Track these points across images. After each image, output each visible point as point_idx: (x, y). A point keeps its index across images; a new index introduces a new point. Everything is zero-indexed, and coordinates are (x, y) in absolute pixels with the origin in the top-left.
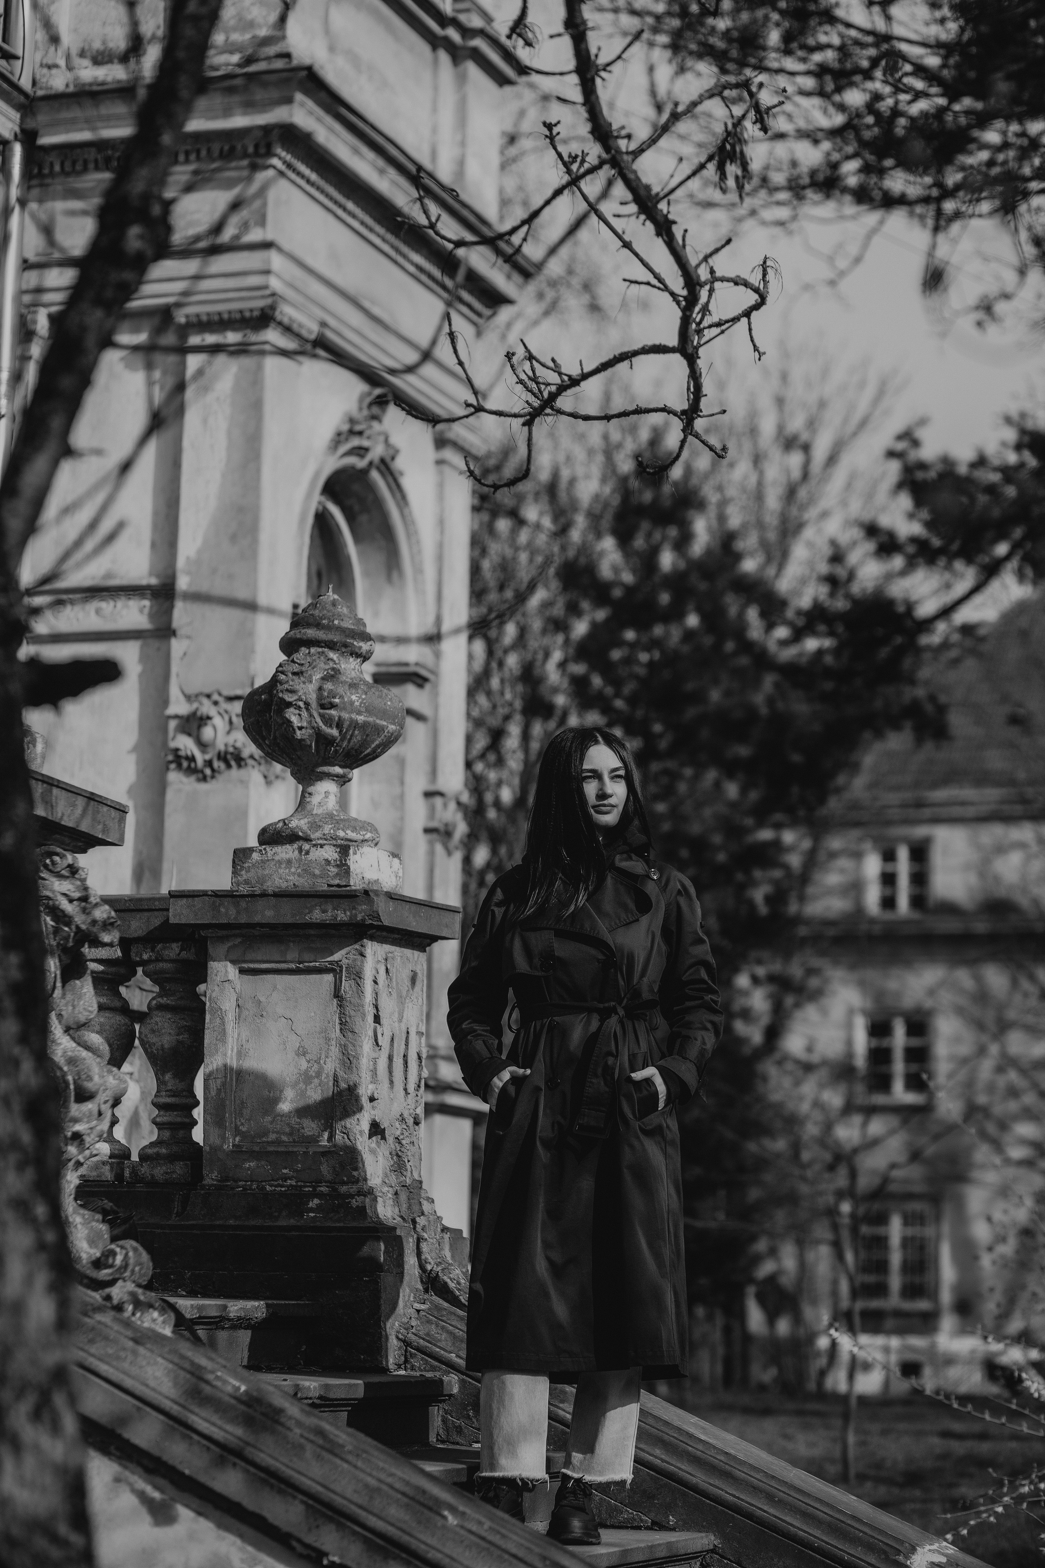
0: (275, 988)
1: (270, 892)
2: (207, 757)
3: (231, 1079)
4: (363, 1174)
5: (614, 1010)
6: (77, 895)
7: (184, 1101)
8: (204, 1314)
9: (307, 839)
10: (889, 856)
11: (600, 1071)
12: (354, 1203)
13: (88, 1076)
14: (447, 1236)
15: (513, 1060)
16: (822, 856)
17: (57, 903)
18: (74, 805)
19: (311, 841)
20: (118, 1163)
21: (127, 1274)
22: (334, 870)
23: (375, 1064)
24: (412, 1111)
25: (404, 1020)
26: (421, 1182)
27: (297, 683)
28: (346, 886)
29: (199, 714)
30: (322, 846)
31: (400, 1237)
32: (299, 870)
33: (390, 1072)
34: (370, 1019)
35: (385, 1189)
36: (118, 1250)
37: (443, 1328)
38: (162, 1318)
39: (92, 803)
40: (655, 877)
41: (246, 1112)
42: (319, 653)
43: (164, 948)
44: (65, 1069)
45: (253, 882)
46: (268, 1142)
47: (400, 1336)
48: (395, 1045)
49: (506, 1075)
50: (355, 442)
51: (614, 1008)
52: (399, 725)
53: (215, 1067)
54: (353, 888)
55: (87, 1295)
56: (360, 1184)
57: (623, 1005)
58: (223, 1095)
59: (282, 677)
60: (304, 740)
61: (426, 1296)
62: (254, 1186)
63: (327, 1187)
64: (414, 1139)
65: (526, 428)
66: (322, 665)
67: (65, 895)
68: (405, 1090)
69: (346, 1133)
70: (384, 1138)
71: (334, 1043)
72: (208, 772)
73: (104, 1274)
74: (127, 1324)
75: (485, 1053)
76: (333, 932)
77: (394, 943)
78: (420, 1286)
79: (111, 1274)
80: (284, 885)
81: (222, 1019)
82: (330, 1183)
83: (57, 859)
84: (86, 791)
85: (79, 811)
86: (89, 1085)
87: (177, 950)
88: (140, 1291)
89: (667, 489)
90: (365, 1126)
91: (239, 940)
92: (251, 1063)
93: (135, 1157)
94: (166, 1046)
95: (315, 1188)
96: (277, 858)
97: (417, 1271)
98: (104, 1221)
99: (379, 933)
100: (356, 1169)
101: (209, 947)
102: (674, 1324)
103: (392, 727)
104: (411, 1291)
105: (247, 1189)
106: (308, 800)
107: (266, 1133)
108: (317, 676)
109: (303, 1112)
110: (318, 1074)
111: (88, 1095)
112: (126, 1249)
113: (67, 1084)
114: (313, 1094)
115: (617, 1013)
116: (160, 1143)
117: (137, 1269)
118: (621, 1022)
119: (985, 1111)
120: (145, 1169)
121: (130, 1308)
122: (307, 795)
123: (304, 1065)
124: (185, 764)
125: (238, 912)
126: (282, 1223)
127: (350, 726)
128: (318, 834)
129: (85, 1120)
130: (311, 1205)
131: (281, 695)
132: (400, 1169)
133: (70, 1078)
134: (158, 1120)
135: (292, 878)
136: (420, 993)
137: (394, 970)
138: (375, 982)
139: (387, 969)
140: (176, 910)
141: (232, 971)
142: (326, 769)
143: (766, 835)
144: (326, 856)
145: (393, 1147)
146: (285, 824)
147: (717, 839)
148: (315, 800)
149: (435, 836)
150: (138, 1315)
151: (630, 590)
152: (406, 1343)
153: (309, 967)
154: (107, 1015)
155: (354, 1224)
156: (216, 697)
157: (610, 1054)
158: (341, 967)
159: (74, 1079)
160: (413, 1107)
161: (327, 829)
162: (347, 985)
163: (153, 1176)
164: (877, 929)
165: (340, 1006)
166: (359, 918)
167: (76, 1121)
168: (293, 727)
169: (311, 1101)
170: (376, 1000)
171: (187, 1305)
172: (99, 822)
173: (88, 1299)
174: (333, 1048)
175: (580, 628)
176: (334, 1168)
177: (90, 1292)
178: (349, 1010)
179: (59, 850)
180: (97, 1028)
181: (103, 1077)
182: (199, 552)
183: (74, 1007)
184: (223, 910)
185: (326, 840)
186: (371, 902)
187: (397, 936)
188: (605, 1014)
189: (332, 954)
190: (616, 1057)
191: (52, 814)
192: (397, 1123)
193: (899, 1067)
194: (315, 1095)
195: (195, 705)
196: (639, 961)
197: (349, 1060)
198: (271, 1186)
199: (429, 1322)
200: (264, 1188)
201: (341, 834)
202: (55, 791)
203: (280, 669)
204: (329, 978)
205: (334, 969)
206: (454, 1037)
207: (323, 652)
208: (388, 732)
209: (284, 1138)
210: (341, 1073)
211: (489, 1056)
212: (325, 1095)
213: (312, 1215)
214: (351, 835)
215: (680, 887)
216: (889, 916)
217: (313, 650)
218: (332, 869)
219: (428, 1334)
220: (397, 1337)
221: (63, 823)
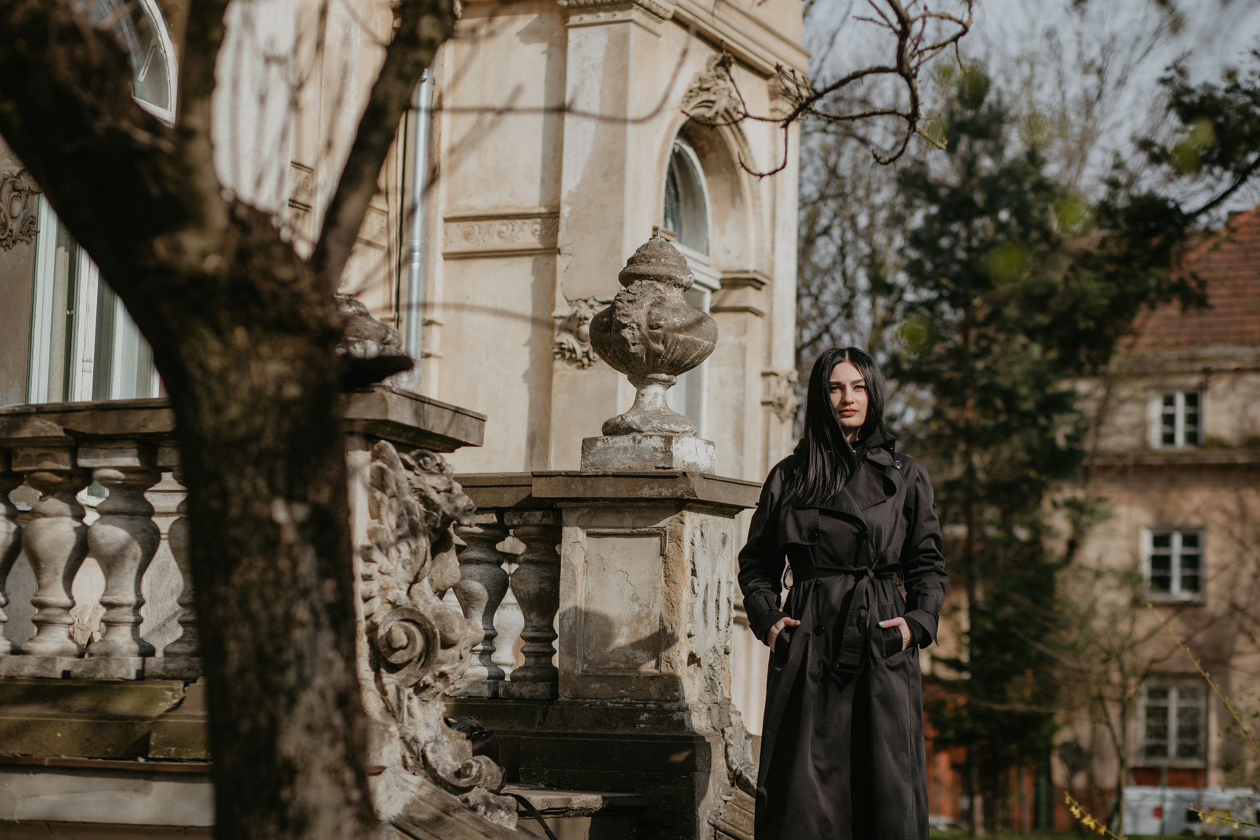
0: (614, 548)
1: (610, 473)
2: (585, 350)
3: (581, 619)
4: (682, 694)
5: (865, 573)
6: (443, 488)
7: (545, 635)
8: (552, 806)
9: (640, 431)
10: (1169, 401)
11: (855, 621)
12: (675, 717)
13: (451, 629)
14: (749, 742)
15: (787, 611)
16: (1113, 403)
17: (428, 494)
18: (442, 417)
19: (643, 432)
20: (494, 683)
21: (481, 782)
22: (660, 456)
23: (692, 608)
24: (723, 644)
25: (716, 573)
26: (730, 700)
27: (630, 309)
28: (669, 468)
29: (578, 315)
30: (651, 437)
31: (709, 743)
32: (633, 456)
33: (705, 614)
34: (688, 572)
35: (701, 706)
36: (474, 763)
37: (745, 815)
38: (508, 816)
39: (457, 414)
40: (899, 467)
41: (592, 645)
42: (649, 284)
43: (529, 516)
44: (433, 623)
45: (598, 464)
46: (609, 669)
47: (711, 822)
48: (709, 592)
49: (781, 625)
50: (705, 96)
51: (866, 570)
52: (712, 341)
53: (568, 608)
54: (675, 470)
55: (450, 798)
56: (680, 702)
57: (873, 568)
58: (574, 631)
59: (619, 304)
60: (637, 353)
61: (733, 790)
62: (598, 703)
63: (655, 704)
64: (725, 665)
65: (783, 130)
66: (651, 294)
67: (434, 487)
68: (717, 627)
69: (670, 662)
70: (699, 665)
71: (660, 591)
72: (586, 361)
73: (463, 782)
74: (480, 821)
75: (765, 606)
76: (659, 504)
77: (708, 512)
78: (728, 782)
79: (469, 782)
80: (622, 467)
81: (573, 572)
82: (657, 701)
83: (427, 459)
84: (451, 406)
85: (446, 421)
86: (452, 636)
87: (540, 517)
88: (491, 795)
89: (984, 109)
90: (685, 657)
91: (587, 510)
92: (597, 606)
93: (507, 679)
94: (531, 592)
95: (645, 705)
96: (616, 446)
97: (725, 770)
98: (468, 738)
99: (695, 505)
100: (677, 690)
101: (563, 515)
102: (915, 818)
103: (706, 343)
104: (720, 786)
105: (592, 705)
106: (641, 400)
107: (607, 662)
108: (647, 303)
109: (637, 645)
110: (648, 616)
111: (451, 643)
112: (480, 763)
113: (435, 634)
114: (644, 631)
115: (868, 575)
116: (526, 668)
117: (489, 778)
118: (871, 582)
119: (1244, 611)
120: (515, 689)
121: (483, 808)
122: (640, 396)
123: (637, 608)
124: (568, 355)
125: (585, 489)
126: (619, 732)
127: (673, 342)
128: (648, 427)
129: (450, 662)
130: (642, 718)
131: (618, 318)
132: (712, 689)
133: (437, 630)
134: (525, 649)
135: (627, 461)
136: (730, 551)
137: (708, 534)
138: (692, 544)
139: (702, 533)
140: (537, 486)
141: (581, 534)
142: (655, 376)
143: (1064, 386)
144: (655, 445)
145: (707, 672)
146: (622, 419)
147: (1024, 391)
148: (647, 400)
149: (770, 407)
150: (489, 814)
151: (954, 192)
152: (716, 827)
153: (640, 531)
154: (486, 567)
155: (675, 734)
156: (591, 302)
157: (863, 607)
158: (665, 532)
159: (440, 632)
160: (724, 641)
161: (655, 423)
162: (670, 546)
163: (521, 694)
164: (1157, 461)
165: (665, 562)
166: (679, 494)
167: (442, 663)
168: (628, 343)
169: (642, 637)
170: (693, 558)
171: (538, 799)
172: (463, 429)
173: (450, 801)
174: (659, 595)
175: (917, 220)
176: (660, 689)
177: (452, 796)
178: (671, 566)
179: (429, 453)
180: (478, 577)
181: (464, 629)
182: (578, 187)
183: (442, 573)
184: (573, 487)
185: (654, 431)
186: (688, 481)
187: (710, 507)
188: (859, 576)
189: (659, 522)
190: (868, 609)
191: (424, 424)
192: (711, 654)
193: (1176, 572)
194: (645, 632)
195: (576, 308)
196: (885, 533)
197: (671, 605)
198: (611, 703)
199: (734, 810)
200: (605, 705)
201: (666, 427)
202: (426, 406)
203: (618, 298)
204: (656, 540)
205: (660, 534)
206: (743, 593)
207: (652, 284)
208: (703, 347)
209: (622, 665)
210: (665, 615)
211: (769, 609)
212: (653, 631)
213: (642, 726)
214: (674, 428)
215: (918, 475)
216: (1169, 449)
217: (644, 282)
218: (659, 455)
219: (733, 820)
220: (709, 822)
221: (434, 431)
